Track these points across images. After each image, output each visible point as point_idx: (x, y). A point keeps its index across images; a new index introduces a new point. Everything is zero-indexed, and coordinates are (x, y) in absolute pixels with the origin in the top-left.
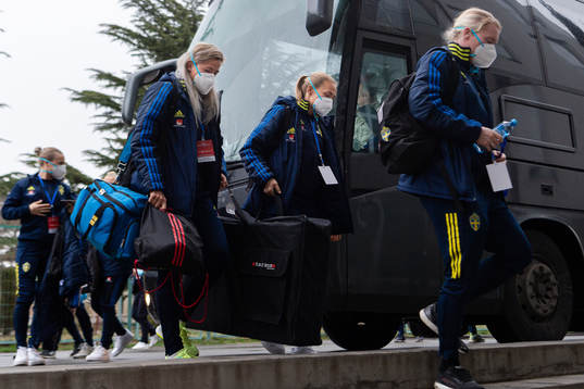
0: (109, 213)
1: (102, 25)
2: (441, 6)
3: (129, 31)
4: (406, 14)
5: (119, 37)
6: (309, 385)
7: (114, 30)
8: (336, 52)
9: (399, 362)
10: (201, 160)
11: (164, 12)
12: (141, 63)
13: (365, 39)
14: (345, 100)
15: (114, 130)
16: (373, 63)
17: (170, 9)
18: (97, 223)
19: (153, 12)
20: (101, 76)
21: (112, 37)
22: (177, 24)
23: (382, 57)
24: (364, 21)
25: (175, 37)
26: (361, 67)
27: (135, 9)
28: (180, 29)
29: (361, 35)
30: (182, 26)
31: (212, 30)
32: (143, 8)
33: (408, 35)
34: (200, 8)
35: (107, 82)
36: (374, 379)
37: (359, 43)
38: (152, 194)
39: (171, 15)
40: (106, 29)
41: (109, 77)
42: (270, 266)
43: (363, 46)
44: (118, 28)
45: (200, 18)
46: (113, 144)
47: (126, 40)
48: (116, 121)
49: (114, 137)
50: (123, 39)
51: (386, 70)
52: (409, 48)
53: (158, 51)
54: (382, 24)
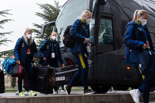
0: (8, 64)
1: (36, 13)
2: (120, 7)
3: (42, 14)
4: (111, 9)
5: (40, 16)
6: (88, 102)
7: (39, 14)
8: (93, 19)
9: (111, 97)
10: (27, 53)
11: (51, 9)
12: (45, 22)
13: (101, 15)
14: (96, 31)
15: (39, 38)
16: (103, 21)
17: (52, 9)
18: (6, 66)
19: (48, 10)
20: (36, 25)
21: (38, 16)
22: (54, 13)
23: (105, 20)
24: (100, 11)
25: (53, 16)
26: (100, 22)
27: (44, 9)
28: (55, 14)
29: (100, 14)
30: (55, 13)
31: (62, 14)
32: (45, 9)
33: (112, 14)
34: (59, 8)
35: (37, 27)
36: (105, 101)
37: (99, 16)
38: (17, 61)
39: (52, 10)
40: (37, 14)
41: (38, 25)
42: (42, 78)
43: (101, 17)
44: (39, 13)
45: (60, 11)
46: (38, 42)
47: (42, 16)
48: (39, 36)
49: (39, 40)
50: (41, 16)
51: (106, 23)
52: (112, 17)
53: (49, 19)
54: (105, 11)
